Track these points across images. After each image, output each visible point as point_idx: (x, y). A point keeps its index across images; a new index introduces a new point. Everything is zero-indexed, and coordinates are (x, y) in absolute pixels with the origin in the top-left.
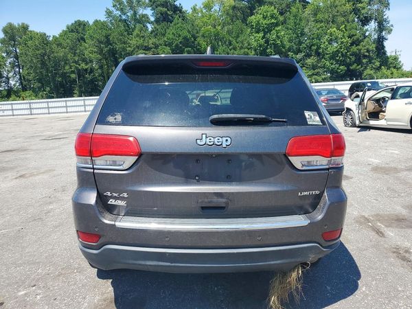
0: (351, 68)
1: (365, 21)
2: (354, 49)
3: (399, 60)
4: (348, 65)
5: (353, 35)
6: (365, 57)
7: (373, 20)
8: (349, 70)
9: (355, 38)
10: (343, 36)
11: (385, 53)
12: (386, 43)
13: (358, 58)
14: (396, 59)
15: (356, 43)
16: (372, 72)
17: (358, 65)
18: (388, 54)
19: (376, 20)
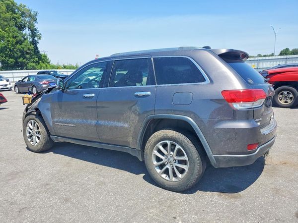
0: (19, 60)
1: (21, 28)
2: (18, 46)
3: (48, 57)
4: (16, 59)
5: (16, 37)
6: (27, 53)
7: (27, 28)
8: (17, 62)
9: (18, 39)
10: (9, 36)
11: (38, 52)
12: (38, 45)
13: (23, 54)
14: (45, 56)
15: (19, 42)
16: (34, 64)
17: (24, 59)
18: (41, 53)
19: (29, 28)
